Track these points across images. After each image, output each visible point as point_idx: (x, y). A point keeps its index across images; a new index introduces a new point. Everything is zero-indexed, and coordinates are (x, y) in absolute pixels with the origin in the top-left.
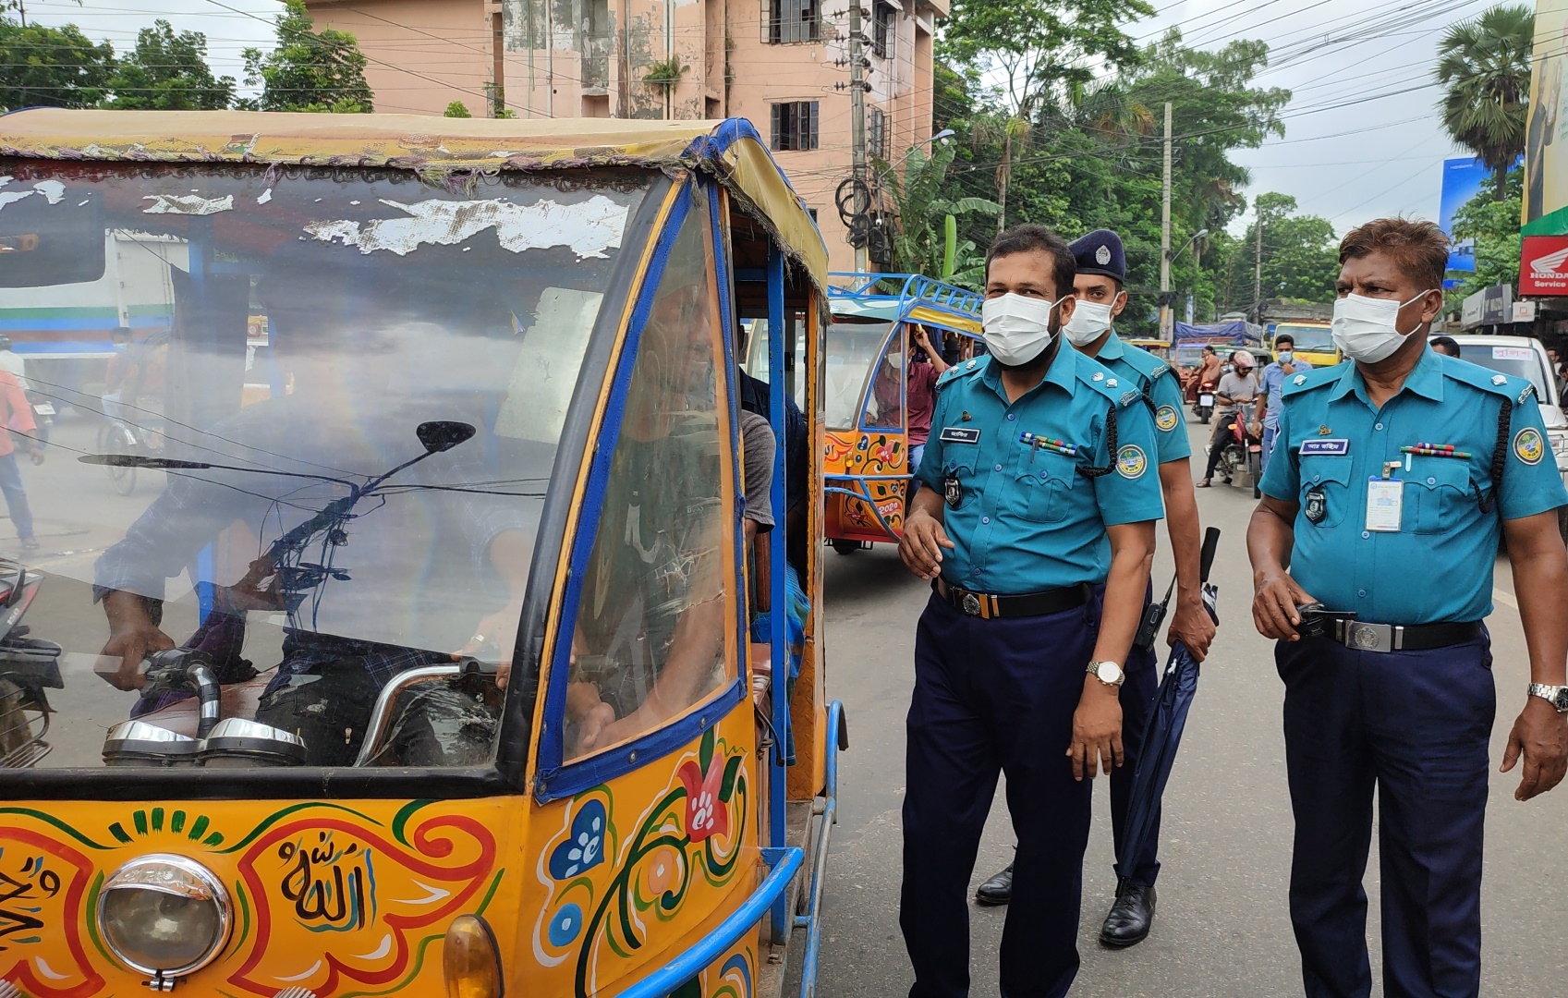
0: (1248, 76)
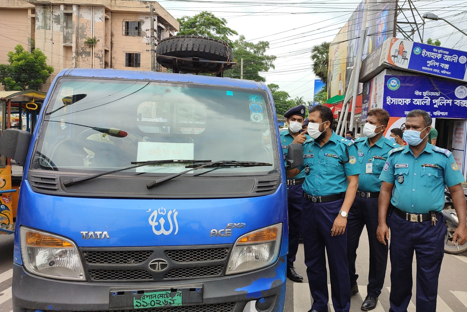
0: (264, 51)
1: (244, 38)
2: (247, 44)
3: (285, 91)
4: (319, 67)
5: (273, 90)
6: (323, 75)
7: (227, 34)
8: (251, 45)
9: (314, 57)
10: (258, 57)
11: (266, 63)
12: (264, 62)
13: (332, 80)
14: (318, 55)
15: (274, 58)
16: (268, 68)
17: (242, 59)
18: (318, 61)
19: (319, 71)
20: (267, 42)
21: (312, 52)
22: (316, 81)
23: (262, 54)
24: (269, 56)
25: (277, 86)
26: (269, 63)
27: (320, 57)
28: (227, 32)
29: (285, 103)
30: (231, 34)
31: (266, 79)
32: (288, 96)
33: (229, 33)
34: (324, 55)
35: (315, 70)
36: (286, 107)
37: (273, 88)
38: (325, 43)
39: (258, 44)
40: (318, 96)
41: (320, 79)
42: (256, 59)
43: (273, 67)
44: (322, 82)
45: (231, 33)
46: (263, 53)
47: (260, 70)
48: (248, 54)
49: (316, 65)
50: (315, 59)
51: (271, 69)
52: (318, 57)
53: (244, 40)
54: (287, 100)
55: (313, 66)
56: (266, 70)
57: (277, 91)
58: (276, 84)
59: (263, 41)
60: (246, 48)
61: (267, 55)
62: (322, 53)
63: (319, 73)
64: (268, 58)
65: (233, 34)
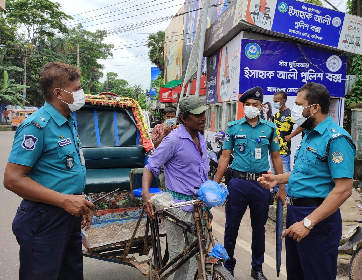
0: (102, 39)
1: (82, 26)
2: (85, 32)
3: (124, 79)
4: (155, 55)
5: (112, 78)
6: (159, 63)
7: (62, 19)
8: (89, 33)
9: (150, 45)
10: (96, 45)
11: (104, 51)
12: (102, 49)
13: (168, 65)
14: (154, 43)
15: (112, 46)
16: (106, 56)
17: (78, 45)
18: (154, 48)
19: (155, 58)
20: (104, 31)
21: (148, 40)
22: (152, 68)
23: (100, 43)
24: (107, 44)
25: (116, 75)
26: (107, 52)
27: (156, 45)
28: (62, 17)
29: (124, 90)
30: (66, 19)
31: (104, 66)
32: (126, 84)
33: (64, 17)
34: (160, 44)
35: (151, 57)
36: (125, 94)
37: (113, 76)
38: (160, 32)
39: (96, 33)
40: (155, 82)
41: (156, 66)
42: (93, 46)
43: (112, 55)
44: (158, 69)
45: (66, 17)
46: (101, 41)
47: (98, 58)
48: (85, 41)
49: (152, 53)
50: (151, 47)
51: (109, 57)
52: (154, 45)
53: (82, 29)
54: (126, 88)
55: (149, 54)
56: (104, 57)
57: (116, 78)
58: (115, 72)
59: (101, 30)
60: (84, 36)
61: (105, 44)
62: (157, 42)
63: (155, 60)
64: (106, 46)
65: (68, 19)
